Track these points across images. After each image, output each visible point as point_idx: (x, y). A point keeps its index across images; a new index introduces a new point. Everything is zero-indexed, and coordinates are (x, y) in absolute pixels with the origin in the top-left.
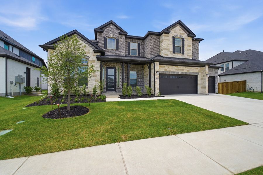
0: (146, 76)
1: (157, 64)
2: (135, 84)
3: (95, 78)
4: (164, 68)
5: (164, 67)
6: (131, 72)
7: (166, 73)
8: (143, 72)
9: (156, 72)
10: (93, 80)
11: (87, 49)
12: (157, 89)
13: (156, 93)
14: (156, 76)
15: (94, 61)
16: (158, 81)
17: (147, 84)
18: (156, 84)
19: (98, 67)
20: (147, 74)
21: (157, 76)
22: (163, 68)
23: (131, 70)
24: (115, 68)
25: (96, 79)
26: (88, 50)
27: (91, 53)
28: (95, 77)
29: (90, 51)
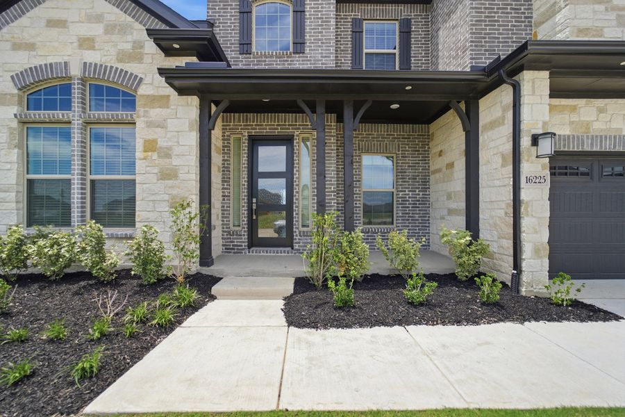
0: (437, 175)
1: (535, 83)
2: (387, 205)
3: (172, 187)
4: (574, 118)
5: (574, 109)
6: (367, 160)
7: (587, 148)
8: (426, 159)
9: (525, 141)
10: (158, 198)
11: (129, 38)
12: (537, 251)
13: (525, 278)
14: (527, 168)
15: (163, 101)
16: (537, 199)
17: (446, 212)
18: (525, 223)
19: (186, 128)
20: (451, 166)
21: (535, 166)
22: (566, 117)
23: (368, 151)
24: (287, 141)
25: (175, 192)
26: (134, 42)
27: (147, 59)
28: (170, 182)
29: (142, 47)
